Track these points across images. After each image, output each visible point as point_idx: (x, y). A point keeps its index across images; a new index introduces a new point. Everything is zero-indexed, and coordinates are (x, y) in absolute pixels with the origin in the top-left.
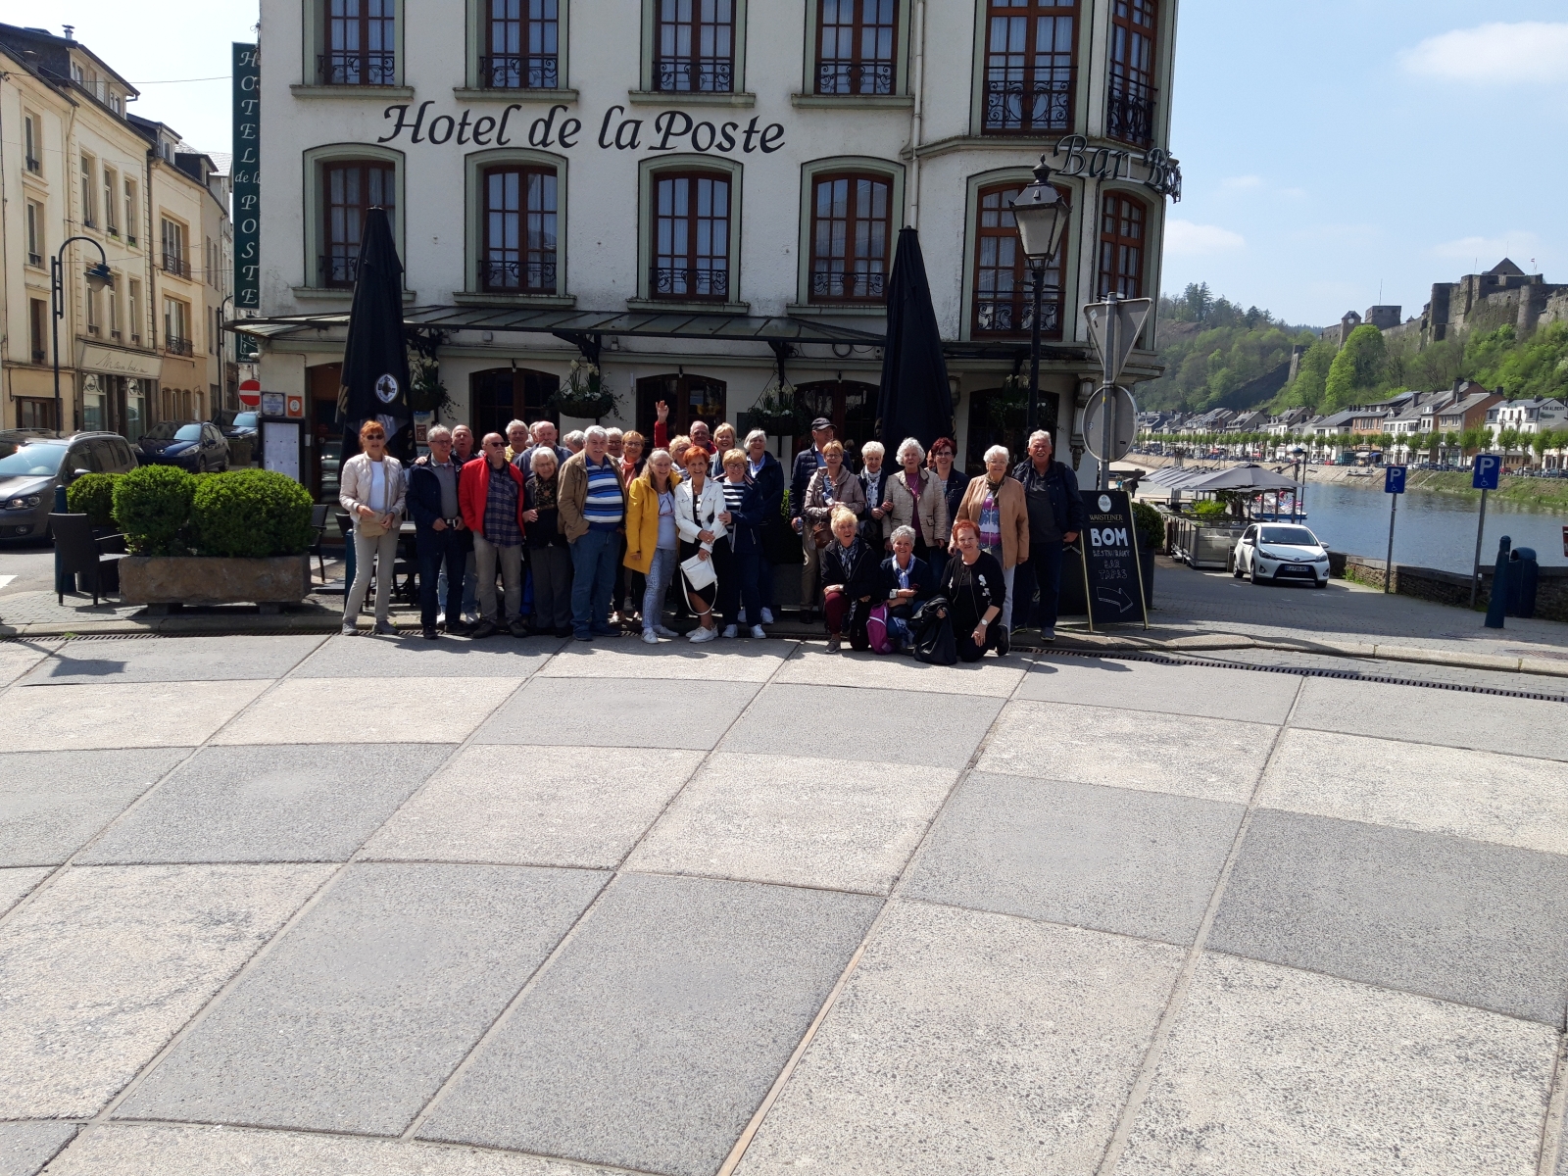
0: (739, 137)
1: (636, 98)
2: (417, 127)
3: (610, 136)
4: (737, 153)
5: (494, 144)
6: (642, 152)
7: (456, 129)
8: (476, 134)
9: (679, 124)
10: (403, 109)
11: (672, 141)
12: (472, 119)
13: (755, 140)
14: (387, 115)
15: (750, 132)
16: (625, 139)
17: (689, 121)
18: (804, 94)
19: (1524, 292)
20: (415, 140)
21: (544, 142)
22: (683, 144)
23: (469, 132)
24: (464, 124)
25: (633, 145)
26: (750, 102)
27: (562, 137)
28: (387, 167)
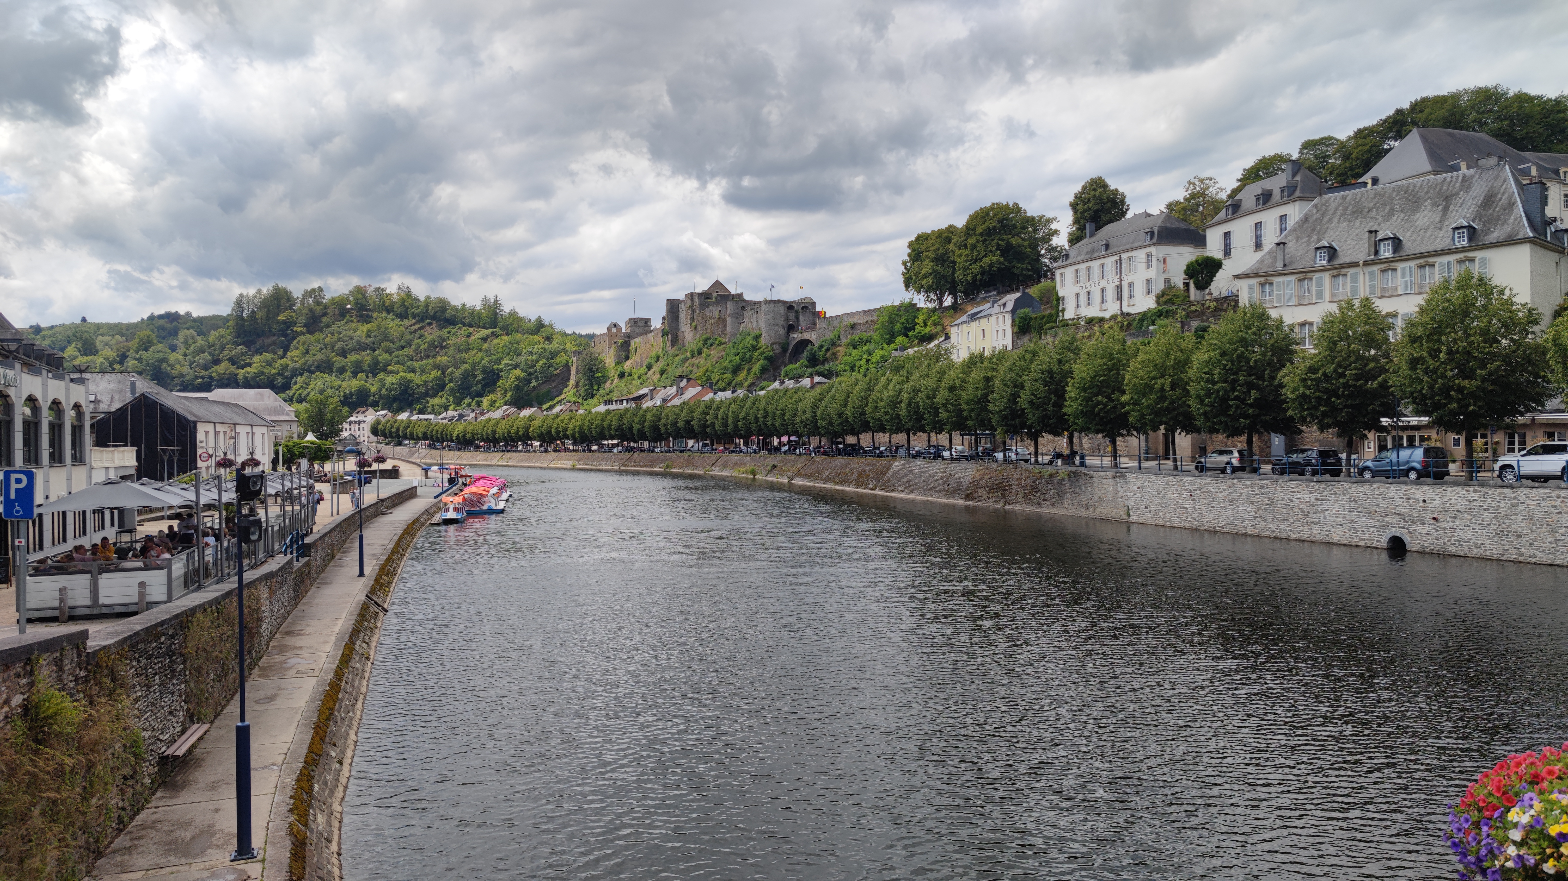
19: (731, 308)
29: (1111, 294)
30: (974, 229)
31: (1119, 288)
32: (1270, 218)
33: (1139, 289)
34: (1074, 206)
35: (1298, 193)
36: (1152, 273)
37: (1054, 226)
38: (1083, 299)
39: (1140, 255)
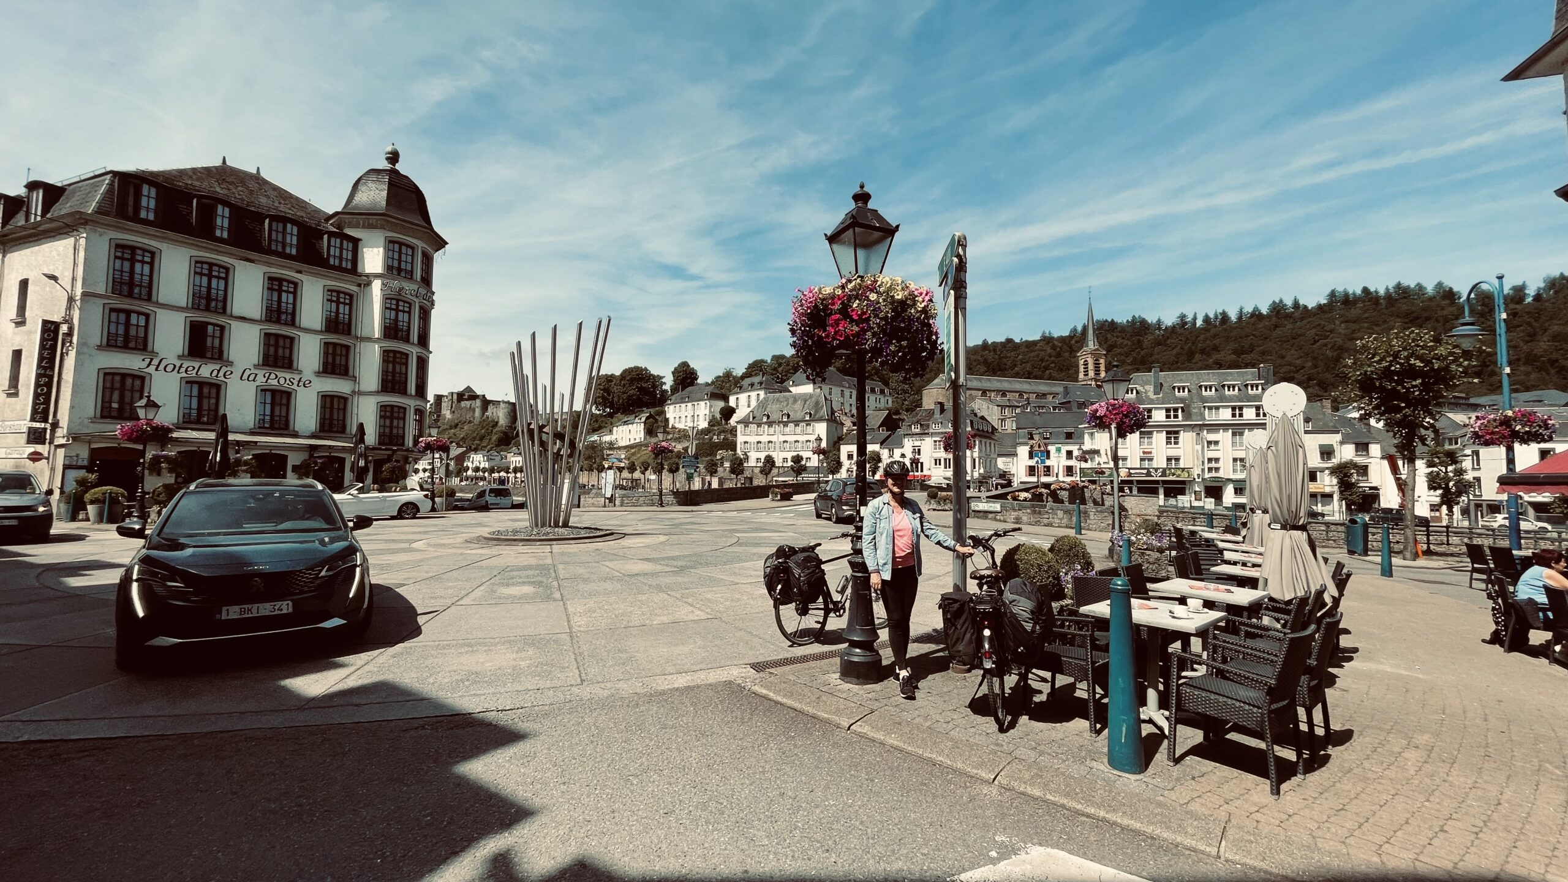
0: (296, 382)
1: (256, 366)
2: (158, 366)
3: (245, 376)
4: (295, 387)
5: (194, 375)
6: (258, 383)
7: (176, 369)
8: (186, 371)
9: (273, 376)
10: (152, 359)
11: (269, 381)
12: (185, 366)
13: (301, 384)
14: (143, 360)
15: (299, 381)
16: (251, 378)
17: (277, 376)
18: (319, 372)
19: (478, 402)
20: (157, 369)
21: (217, 376)
22: (275, 382)
23: (183, 370)
24: (181, 367)
25: (254, 380)
26: (300, 372)
27: (224, 376)
28: (142, 379)
29: (689, 419)
30: (625, 377)
31: (693, 416)
32: (753, 394)
33: (701, 418)
34: (673, 373)
35: (763, 386)
36: (707, 412)
37: (663, 380)
38: (677, 419)
39: (702, 403)
